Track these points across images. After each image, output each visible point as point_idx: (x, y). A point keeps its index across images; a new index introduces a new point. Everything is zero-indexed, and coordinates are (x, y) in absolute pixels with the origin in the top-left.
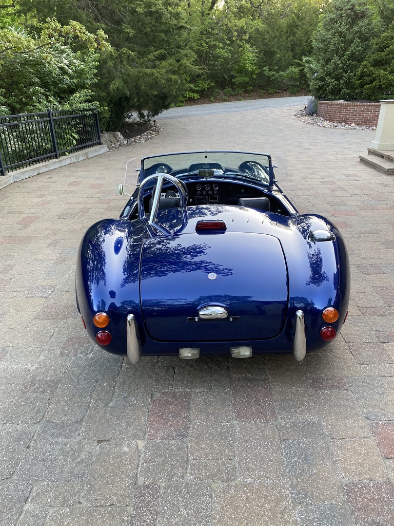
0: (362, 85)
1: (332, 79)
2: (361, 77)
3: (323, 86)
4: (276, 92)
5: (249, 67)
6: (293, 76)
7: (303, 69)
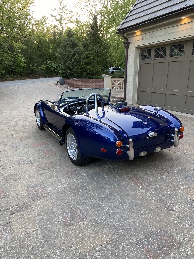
0: (82, 72)
1: (69, 70)
2: (81, 69)
3: (65, 72)
4: (37, 76)
5: (23, 64)
6: (44, 69)
7: (48, 66)
